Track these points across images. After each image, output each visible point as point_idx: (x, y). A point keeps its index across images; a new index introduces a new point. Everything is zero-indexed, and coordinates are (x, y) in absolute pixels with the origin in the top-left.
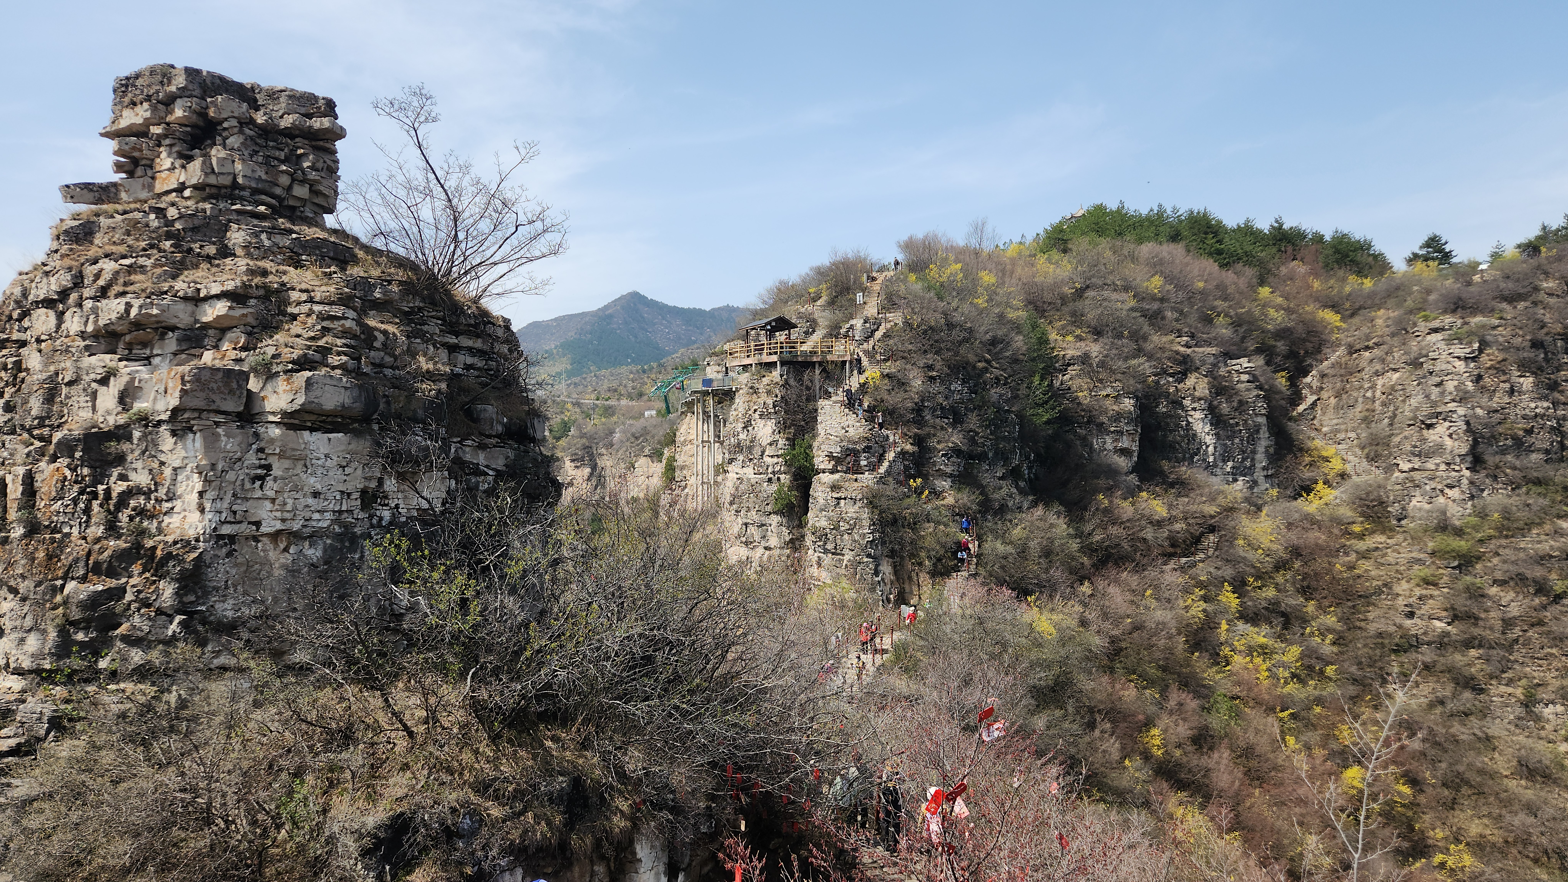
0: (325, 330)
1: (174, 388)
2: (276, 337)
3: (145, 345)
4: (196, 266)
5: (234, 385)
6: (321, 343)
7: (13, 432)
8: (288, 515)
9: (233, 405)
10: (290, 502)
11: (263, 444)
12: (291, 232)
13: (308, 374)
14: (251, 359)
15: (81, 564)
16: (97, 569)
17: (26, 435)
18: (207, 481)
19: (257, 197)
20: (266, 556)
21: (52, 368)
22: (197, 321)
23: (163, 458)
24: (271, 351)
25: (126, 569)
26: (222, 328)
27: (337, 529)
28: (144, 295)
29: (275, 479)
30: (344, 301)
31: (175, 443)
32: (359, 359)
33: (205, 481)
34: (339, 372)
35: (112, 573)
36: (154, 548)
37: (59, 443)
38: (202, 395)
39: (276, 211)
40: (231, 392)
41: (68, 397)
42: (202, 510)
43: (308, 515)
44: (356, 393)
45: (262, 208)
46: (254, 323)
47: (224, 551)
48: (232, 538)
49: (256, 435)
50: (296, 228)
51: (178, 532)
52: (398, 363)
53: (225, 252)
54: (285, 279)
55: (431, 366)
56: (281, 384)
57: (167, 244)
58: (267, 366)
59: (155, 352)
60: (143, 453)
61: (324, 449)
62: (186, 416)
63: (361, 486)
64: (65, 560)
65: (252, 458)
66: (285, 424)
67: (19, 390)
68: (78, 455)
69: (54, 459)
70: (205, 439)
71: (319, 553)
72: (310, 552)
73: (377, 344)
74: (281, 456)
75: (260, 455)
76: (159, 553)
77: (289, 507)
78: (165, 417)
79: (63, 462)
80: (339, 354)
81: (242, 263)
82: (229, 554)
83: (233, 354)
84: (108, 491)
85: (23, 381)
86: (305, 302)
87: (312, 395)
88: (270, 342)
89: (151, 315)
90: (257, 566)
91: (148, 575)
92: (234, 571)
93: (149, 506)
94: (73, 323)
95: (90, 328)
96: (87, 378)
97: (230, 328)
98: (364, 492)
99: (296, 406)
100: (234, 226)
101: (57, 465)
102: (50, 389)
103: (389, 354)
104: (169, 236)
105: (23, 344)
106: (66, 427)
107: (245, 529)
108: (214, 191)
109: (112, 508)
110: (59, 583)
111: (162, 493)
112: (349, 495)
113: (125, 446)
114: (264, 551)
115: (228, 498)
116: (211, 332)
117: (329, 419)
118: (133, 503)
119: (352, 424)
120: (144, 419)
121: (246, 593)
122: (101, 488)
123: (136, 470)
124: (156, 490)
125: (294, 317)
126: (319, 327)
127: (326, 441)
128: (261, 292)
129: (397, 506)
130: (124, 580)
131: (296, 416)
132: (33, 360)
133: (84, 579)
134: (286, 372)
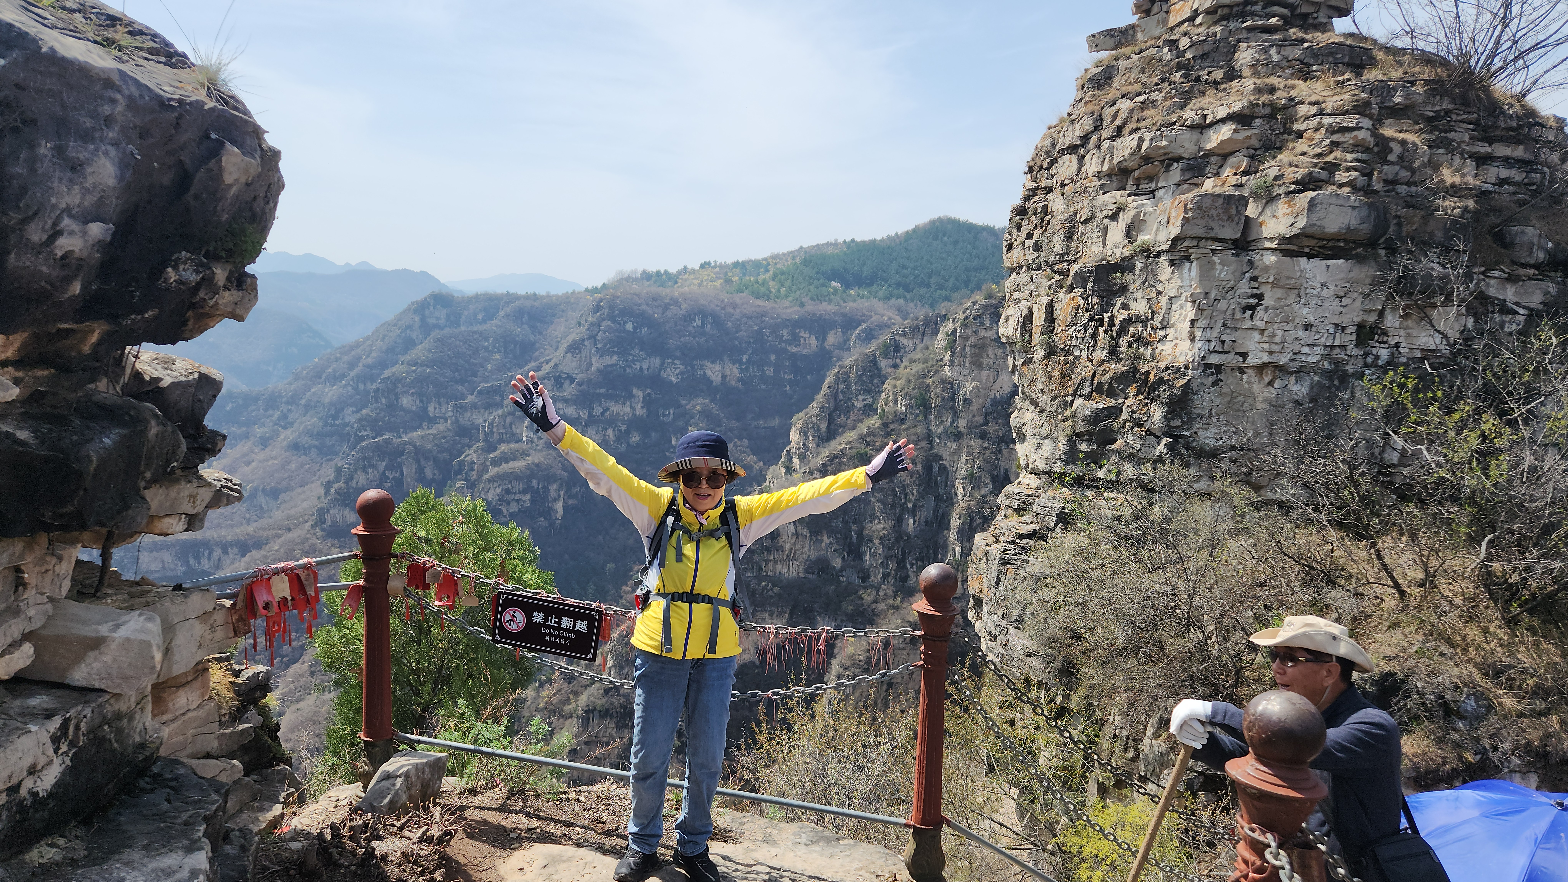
0: (1334, 144)
1: (1177, 217)
2: (1280, 157)
3: (1150, 178)
4: (1203, 93)
5: (1233, 211)
6: (1329, 159)
7: (1039, 268)
8: (1275, 348)
9: (1231, 232)
10: (1279, 333)
11: (1256, 273)
12: (1303, 41)
13: (1312, 194)
14: (1252, 182)
15: (1088, 383)
16: (1099, 389)
17: (1049, 271)
18: (1200, 310)
19: (1268, 10)
20: (1250, 389)
21: (1072, 209)
22: (1200, 149)
23: (1160, 287)
24: (1273, 172)
25: (1123, 390)
26: (1224, 154)
27: (1327, 366)
28: (1155, 128)
29: (1266, 309)
30: (1360, 108)
31: (1173, 273)
32: (1369, 175)
33: (1198, 309)
34: (1347, 189)
35: (1111, 393)
36: (1148, 373)
37: (1075, 275)
38: (1202, 222)
39: (1288, 22)
40: (1230, 218)
41: (1083, 234)
42: (1193, 339)
43: (1296, 348)
44: (1364, 212)
45: (1274, 20)
46: (1257, 144)
47: (1211, 379)
48: (1218, 368)
49: (1251, 263)
50: (1308, 37)
51: (1170, 358)
52: (1417, 177)
53: (1232, 75)
54: (1293, 93)
55: (1457, 179)
56: (1282, 207)
57: (1177, 76)
58: (1268, 188)
59: (1160, 185)
60: (1144, 283)
61: (1320, 278)
62: (1185, 244)
63: (1358, 319)
64: (1076, 379)
65: (1244, 287)
66: (1281, 251)
67: (1045, 230)
68: (1090, 285)
69: (1071, 289)
70: (1201, 267)
71: (1305, 390)
72: (1296, 388)
73: (1392, 157)
74: (1274, 285)
75: (1253, 284)
76: (1152, 377)
77: (1277, 339)
78: (1165, 247)
79: (1079, 291)
80: (1348, 170)
81: (1249, 84)
82: (1215, 384)
83: (1233, 180)
84: (1112, 319)
85: (1048, 223)
86: (1314, 115)
87: (1314, 217)
88: (1273, 163)
89: (1160, 148)
90: (1240, 398)
91: (1141, 397)
92: (1218, 401)
93: (1145, 334)
94: (1092, 165)
95: (1105, 168)
96: (1100, 215)
97: (1232, 153)
98: (1361, 327)
99: (1295, 230)
100: (1243, 45)
101: (1073, 294)
102: (1070, 228)
103: (1405, 168)
104: (1179, 67)
105: (1050, 190)
106: (1081, 261)
107: (1232, 359)
108: (1226, 11)
109: (1115, 334)
110: (1069, 398)
111: (1157, 322)
112: (1344, 328)
113: (1128, 277)
114: (1249, 383)
115: (1218, 327)
116: (1213, 159)
117: (1330, 244)
118: (1132, 330)
119: (1355, 249)
120: (1146, 251)
121: (1229, 423)
122: (1106, 316)
123: (1136, 299)
124: (1153, 319)
125: (1300, 135)
126: (1328, 142)
127: (1324, 268)
128: (1268, 110)
129: (1397, 345)
130: (1121, 401)
131: (1295, 241)
132: (1057, 203)
133: (1089, 397)
134: (1288, 193)
